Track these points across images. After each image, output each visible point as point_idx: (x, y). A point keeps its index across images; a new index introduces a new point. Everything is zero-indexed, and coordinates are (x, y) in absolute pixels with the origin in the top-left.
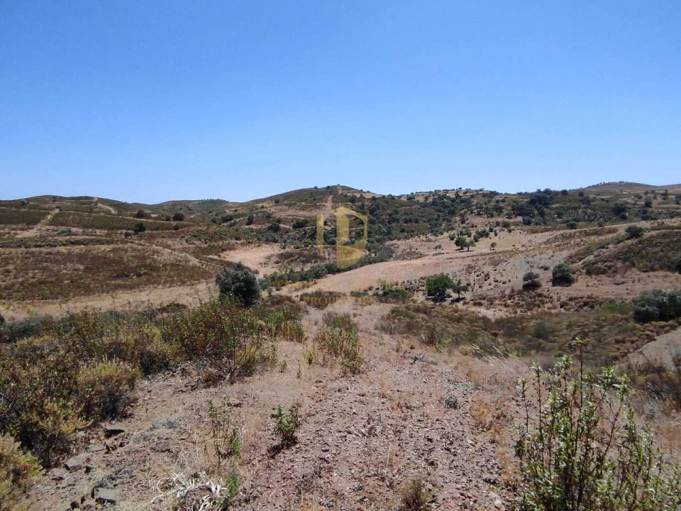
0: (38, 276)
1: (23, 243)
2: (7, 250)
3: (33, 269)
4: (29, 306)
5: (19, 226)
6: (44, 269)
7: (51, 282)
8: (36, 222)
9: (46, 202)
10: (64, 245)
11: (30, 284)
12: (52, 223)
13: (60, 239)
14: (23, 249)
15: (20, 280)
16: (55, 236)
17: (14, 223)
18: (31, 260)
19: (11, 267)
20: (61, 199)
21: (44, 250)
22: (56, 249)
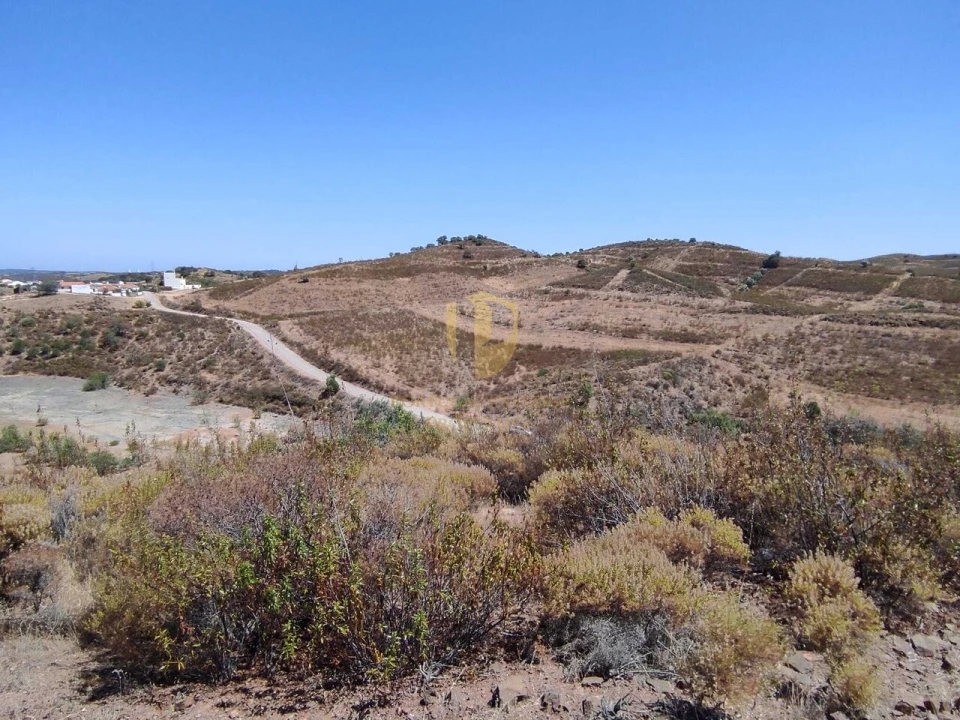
0: (869, 364)
1: (857, 318)
2: (837, 326)
3: (865, 354)
4: (851, 401)
5: (855, 295)
6: (877, 355)
7: (884, 375)
8: (877, 290)
9: (894, 263)
10: (909, 325)
11: (856, 374)
12: (899, 293)
13: (905, 316)
14: (855, 326)
15: (846, 365)
16: (899, 311)
17: (849, 291)
18: (863, 341)
19: (838, 348)
20: (916, 258)
21: (881, 329)
22: (897, 330)
